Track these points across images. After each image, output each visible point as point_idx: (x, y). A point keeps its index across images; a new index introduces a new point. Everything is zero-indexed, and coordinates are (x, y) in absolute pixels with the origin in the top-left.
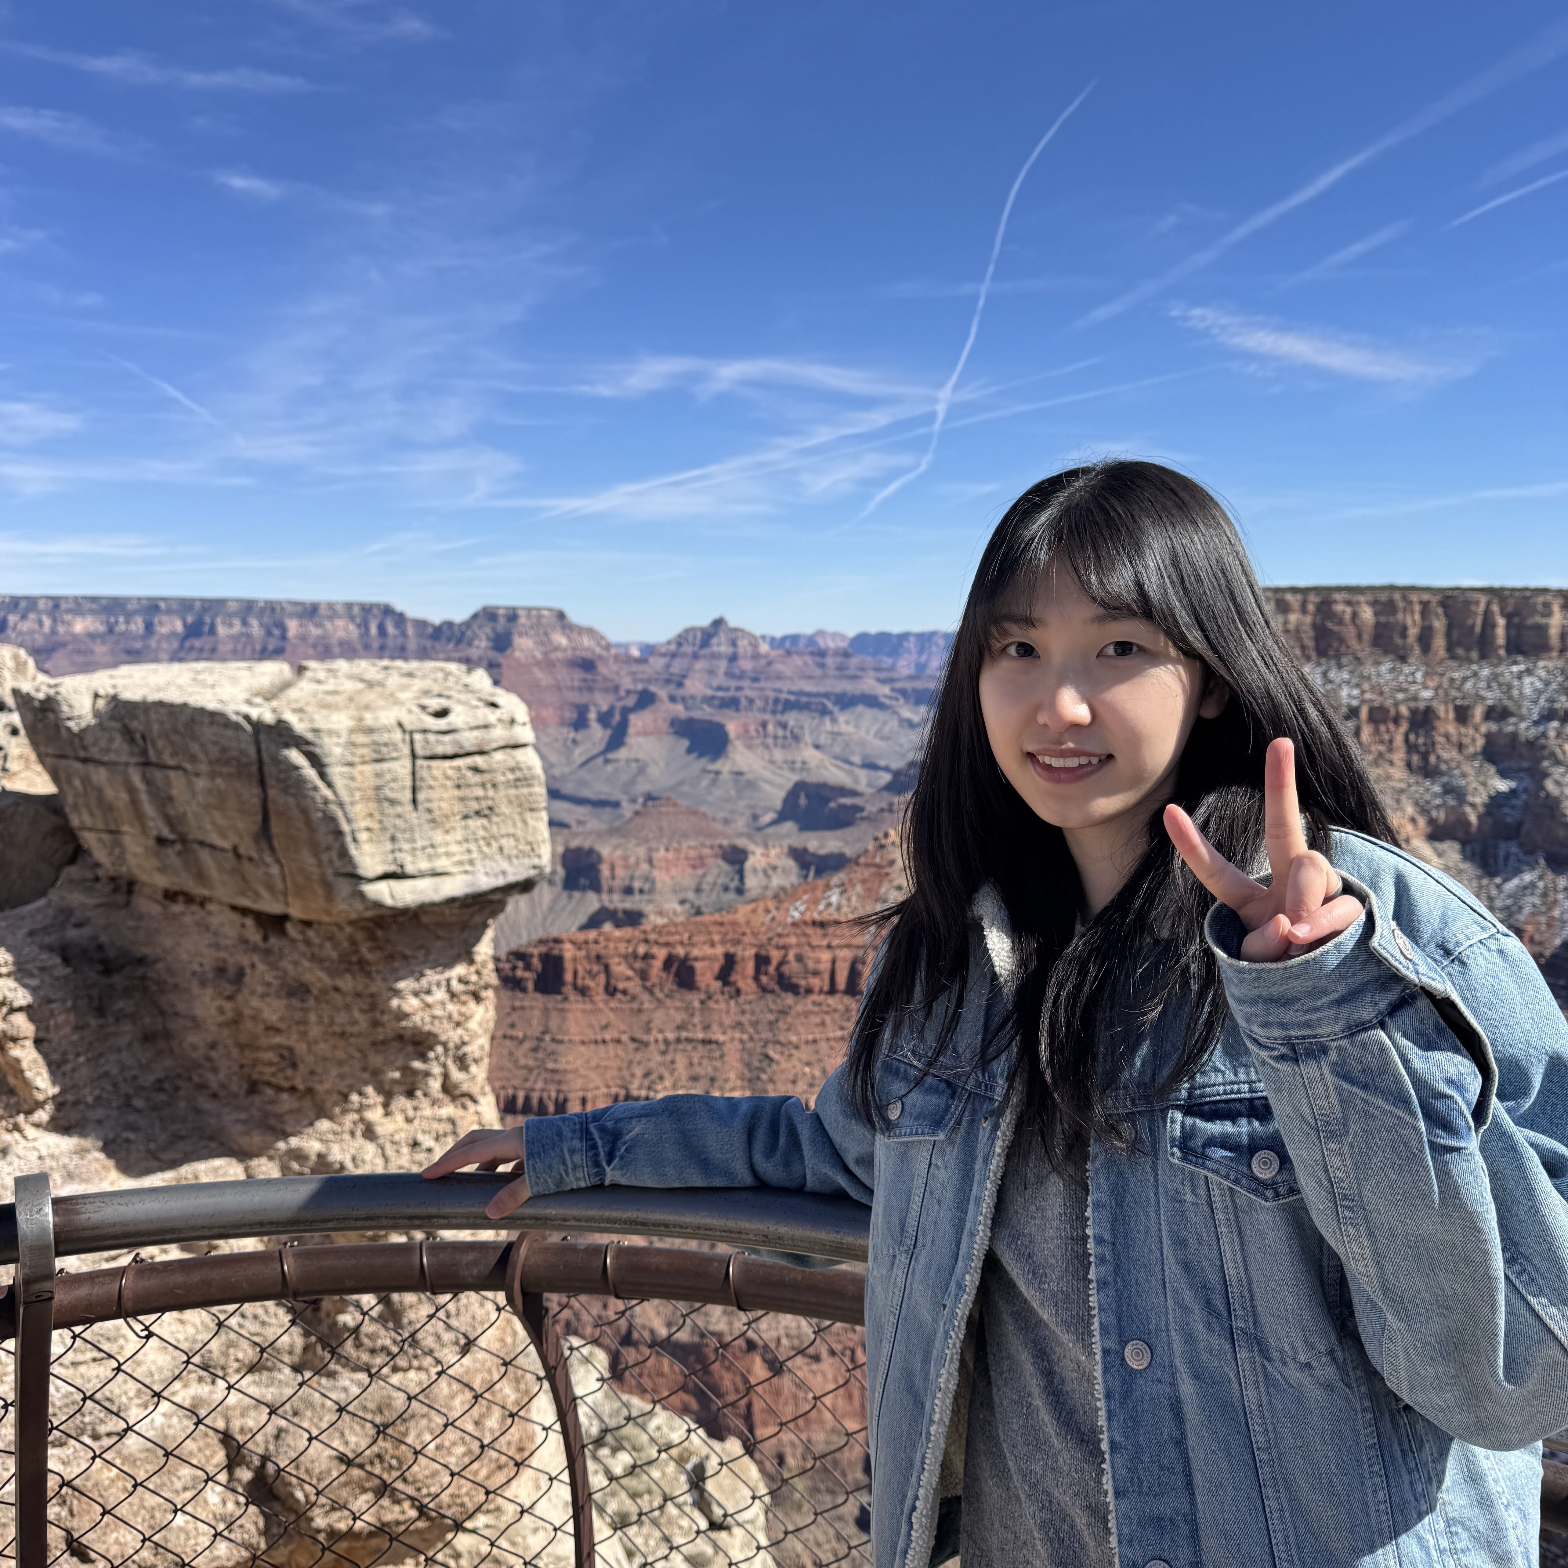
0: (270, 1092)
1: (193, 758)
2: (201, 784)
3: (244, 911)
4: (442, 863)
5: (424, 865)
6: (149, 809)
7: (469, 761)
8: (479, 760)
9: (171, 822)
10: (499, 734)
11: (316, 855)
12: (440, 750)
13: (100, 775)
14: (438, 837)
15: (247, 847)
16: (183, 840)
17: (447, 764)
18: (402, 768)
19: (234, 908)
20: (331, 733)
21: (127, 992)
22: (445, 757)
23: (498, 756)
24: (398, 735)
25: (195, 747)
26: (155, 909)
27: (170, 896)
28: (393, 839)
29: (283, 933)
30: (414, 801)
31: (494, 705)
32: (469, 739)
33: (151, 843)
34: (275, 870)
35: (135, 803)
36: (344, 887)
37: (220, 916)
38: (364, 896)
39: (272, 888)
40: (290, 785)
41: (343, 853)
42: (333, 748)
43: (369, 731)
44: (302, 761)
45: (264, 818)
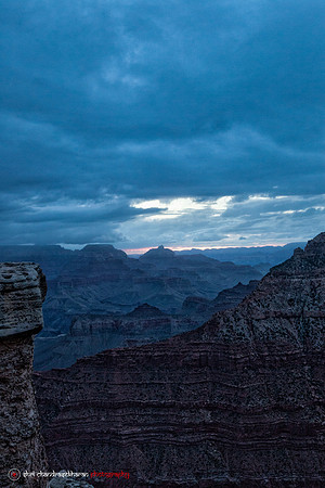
4: (7, 324)
7: (16, 292)
8: (20, 292)
10: (27, 283)
12: (7, 288)
14: (6, 316)
23: (27, 290)
31: (26, 274)
32: (16, 285)
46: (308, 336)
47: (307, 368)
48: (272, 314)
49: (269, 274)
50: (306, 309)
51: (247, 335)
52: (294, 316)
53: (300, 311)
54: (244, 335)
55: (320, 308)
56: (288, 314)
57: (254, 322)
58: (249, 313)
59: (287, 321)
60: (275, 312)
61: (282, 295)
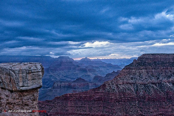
2: (4, 76)
3: (9, 90)
4: (29, 85)
5: (27, 85)
7: (33, 73)
8: (34, 73)
9: (2, 80)
10: (37, 70)
11: (15, 84)
14: (29, 82)
15: (9, 83)
16: (3, 82)
17: (30, 74)
18: (25, 74)
20: (17, 70)
23: (37, 73)
24: (25, 71)
25: (4, 72)
27: (2, 88)
28: (23, 82)
29: (13, 93)
30: (26, 78)
31: (36, 67)
32: (33, 71)
34: (11, 85)
36: (18, 87)
37: (7, 91)
38: (20, 89)
39: (11, 87)
40: (13, 76)
41: (18, 84)
42: (17, 72)
43: (21, 70)
44: (14, 73)
45: (10, 80)
50: (137, 81)
52: (133, 84)
53: (135, 82)
54: (115, 90)
55: (142, 81)
56: (131, 83)
57: (119, 85)
58: (117, 82)
59: (130, 85)
60: (126, 82)
61: (129, 76)
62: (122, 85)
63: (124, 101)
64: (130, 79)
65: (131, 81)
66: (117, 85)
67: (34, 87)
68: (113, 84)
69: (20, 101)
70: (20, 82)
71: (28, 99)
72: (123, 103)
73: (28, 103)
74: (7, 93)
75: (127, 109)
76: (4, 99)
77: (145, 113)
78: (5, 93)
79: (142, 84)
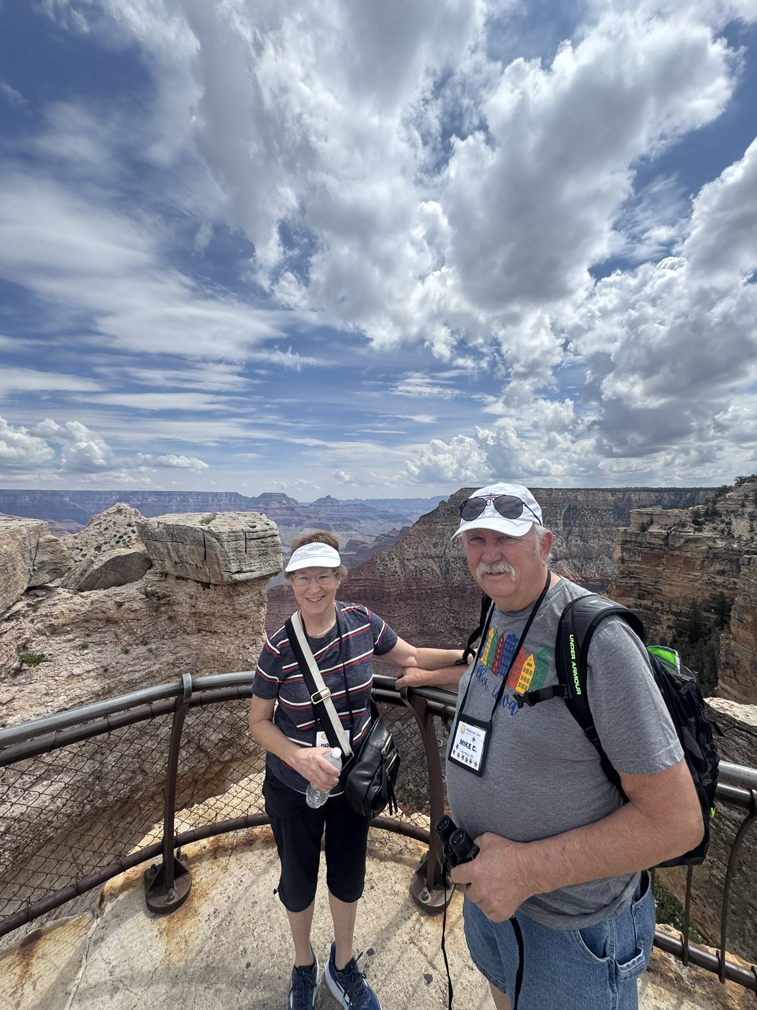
0: (204, 632)
1: (186, 540)
2: (187, 547)
3: (198, 582)
4: (253, 568)
5: (248, 569)
6: (173, 554)
7: (261, 540)
8: (264, 540)
9: (179, 557)
10: (270, 532)
11: (219, 566)
12: (253, 537)
13: (159, 545)
14: (252, 561)
16: (182, 563)
17: (255, 541)
18: (243, 542)
19: (195, 581)
20: (224, 533)
21: (164, 604)
22: (255, 539)
23: (269, 539)
24: (242, 533)
25: (186, 537)
26: (173, 582)
27: (178, 578)
28: (240, 562)
29: (209, 588)
30: (246, 551)
31: (268, 524)
32: (261, 534)
33: (173, 563)
34: (207, 570)
35: (169, 553)
36: (226, 575)
37: (191, 583)
38: (231, 578)
39: (206, 576)
40: (212, 548)
41: (226, 566)
42: (224, 537)
43: (234, 532)
44: (216, 541)
45: (205, 557)
46: (448, 573)
47: (447, 599)
48: (420, 555)
49: (418, 521)
50: (447, 550)
51: (399, 572)
52: (438, 557)
53: (442, 552)
54: (397, 572)
55: (459, 550)
56: (433, 555)
57: (406, 562)
58: (401, 553)
59: (431, 560)
60: (422, 553)
61: (428, 539)
62: (413, 562)
63: (418, 599)
64: (432, 546)
65: (433, 551)
66: (402, 562)
67: (265, 573)
68: (393, 559)
69: (226, 608)
70: (232, 561)
71: (247, 601)
72: (415, 603)
73: (248, 611)
74: (192, 588)
75: (424, 615)
76: (184, 604)
77: (464, 624)
78: (188, 590)
79: (459, 558)
